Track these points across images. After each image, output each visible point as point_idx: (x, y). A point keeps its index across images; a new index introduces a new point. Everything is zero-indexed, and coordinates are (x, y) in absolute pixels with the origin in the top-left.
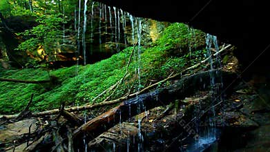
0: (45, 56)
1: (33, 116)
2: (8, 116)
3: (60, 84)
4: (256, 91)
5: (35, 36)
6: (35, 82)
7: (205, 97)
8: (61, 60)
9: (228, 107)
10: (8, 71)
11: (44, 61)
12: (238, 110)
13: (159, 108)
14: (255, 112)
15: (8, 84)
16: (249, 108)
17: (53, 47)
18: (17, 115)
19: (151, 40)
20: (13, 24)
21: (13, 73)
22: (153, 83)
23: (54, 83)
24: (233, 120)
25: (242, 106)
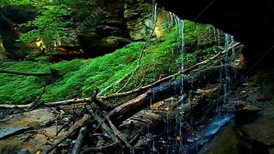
0: (44, 49)
1: (46, 106)
2: (19, 106)
3: (61, 77)
4: (260, 83)
5: (37, 28)
6: (35, 75)
7: (215, 89)
8: (60, 53)
9: (236, 96)
10: (5, 63)
11: (42, 53)
12: (244, 99)
13: (172, 98)
14: (259, 100)
15: (5, 76)
16: (253, 98)
17: (53, 39)
18: (29, 105)
19: (155, 36)
20: (9, 13)
21: (11, 65)
22: (163, 77)
23: (55, 76)
24: (242, 106)
25: (248, 96)
